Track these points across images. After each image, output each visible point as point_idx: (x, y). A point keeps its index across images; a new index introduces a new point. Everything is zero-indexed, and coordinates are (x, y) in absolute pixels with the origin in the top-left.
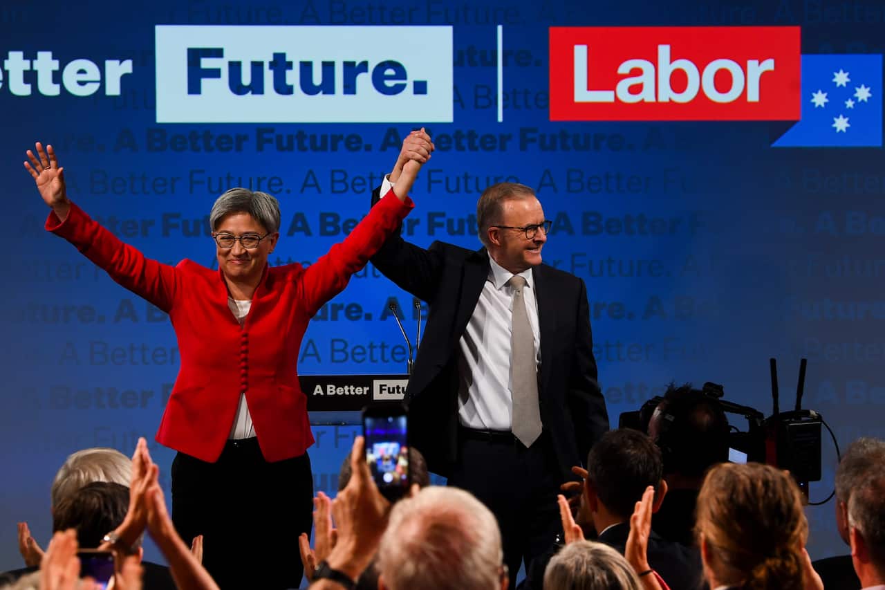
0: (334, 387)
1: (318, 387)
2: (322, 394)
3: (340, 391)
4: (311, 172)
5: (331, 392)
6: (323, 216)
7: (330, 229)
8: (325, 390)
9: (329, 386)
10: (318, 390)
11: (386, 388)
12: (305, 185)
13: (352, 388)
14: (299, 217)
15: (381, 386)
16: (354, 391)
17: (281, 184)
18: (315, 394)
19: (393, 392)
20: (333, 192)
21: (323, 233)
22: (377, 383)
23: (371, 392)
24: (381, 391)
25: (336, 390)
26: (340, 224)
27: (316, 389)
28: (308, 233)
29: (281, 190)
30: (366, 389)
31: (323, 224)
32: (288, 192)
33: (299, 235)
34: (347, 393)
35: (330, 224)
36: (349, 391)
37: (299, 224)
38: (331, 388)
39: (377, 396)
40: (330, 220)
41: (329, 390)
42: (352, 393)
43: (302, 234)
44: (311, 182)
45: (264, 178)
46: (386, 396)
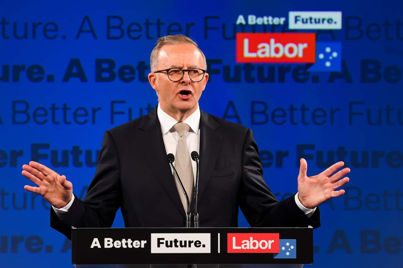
0: (111, 240)
1: (96, 240)
2: (99, 247)
3: (117, 244)
4: (86, 18)
5: (109, 245)
6: (99, 62)
7: (105, 75)
8: (102, 243)
9: (106, 239)
10: (96, 243)
11: (164, 241)
12: (81, 31)
13: (130, 241)
14: (75, 63)
15: (159, 239)
16: (132, 244)
17: (56, 30)
18: (92, 247)
19: (171, 246)
20: (109, 38)
21: (99, 79)
22: (154, 237)
23: (148, 245)
24: (159, 244)
25: (113, 243)
26: (116, 70)
27: (94, 242)
28: (83, 79)
29: (56, 36)
30: (144, 242)
31: (99, 70)
32: (64, 38)
33: (74, 81)
34: (125, 246)
35: (106, 70)
36: (127, 244)
37: (75, 71)
38: (109, 241)
39: (155, 249)
40: (105, 66)
41: (106, 243)
42: (130, 246)
43: (77, 80)
44: (86, 27)
45: (40, 24)
46: (163, 249)
